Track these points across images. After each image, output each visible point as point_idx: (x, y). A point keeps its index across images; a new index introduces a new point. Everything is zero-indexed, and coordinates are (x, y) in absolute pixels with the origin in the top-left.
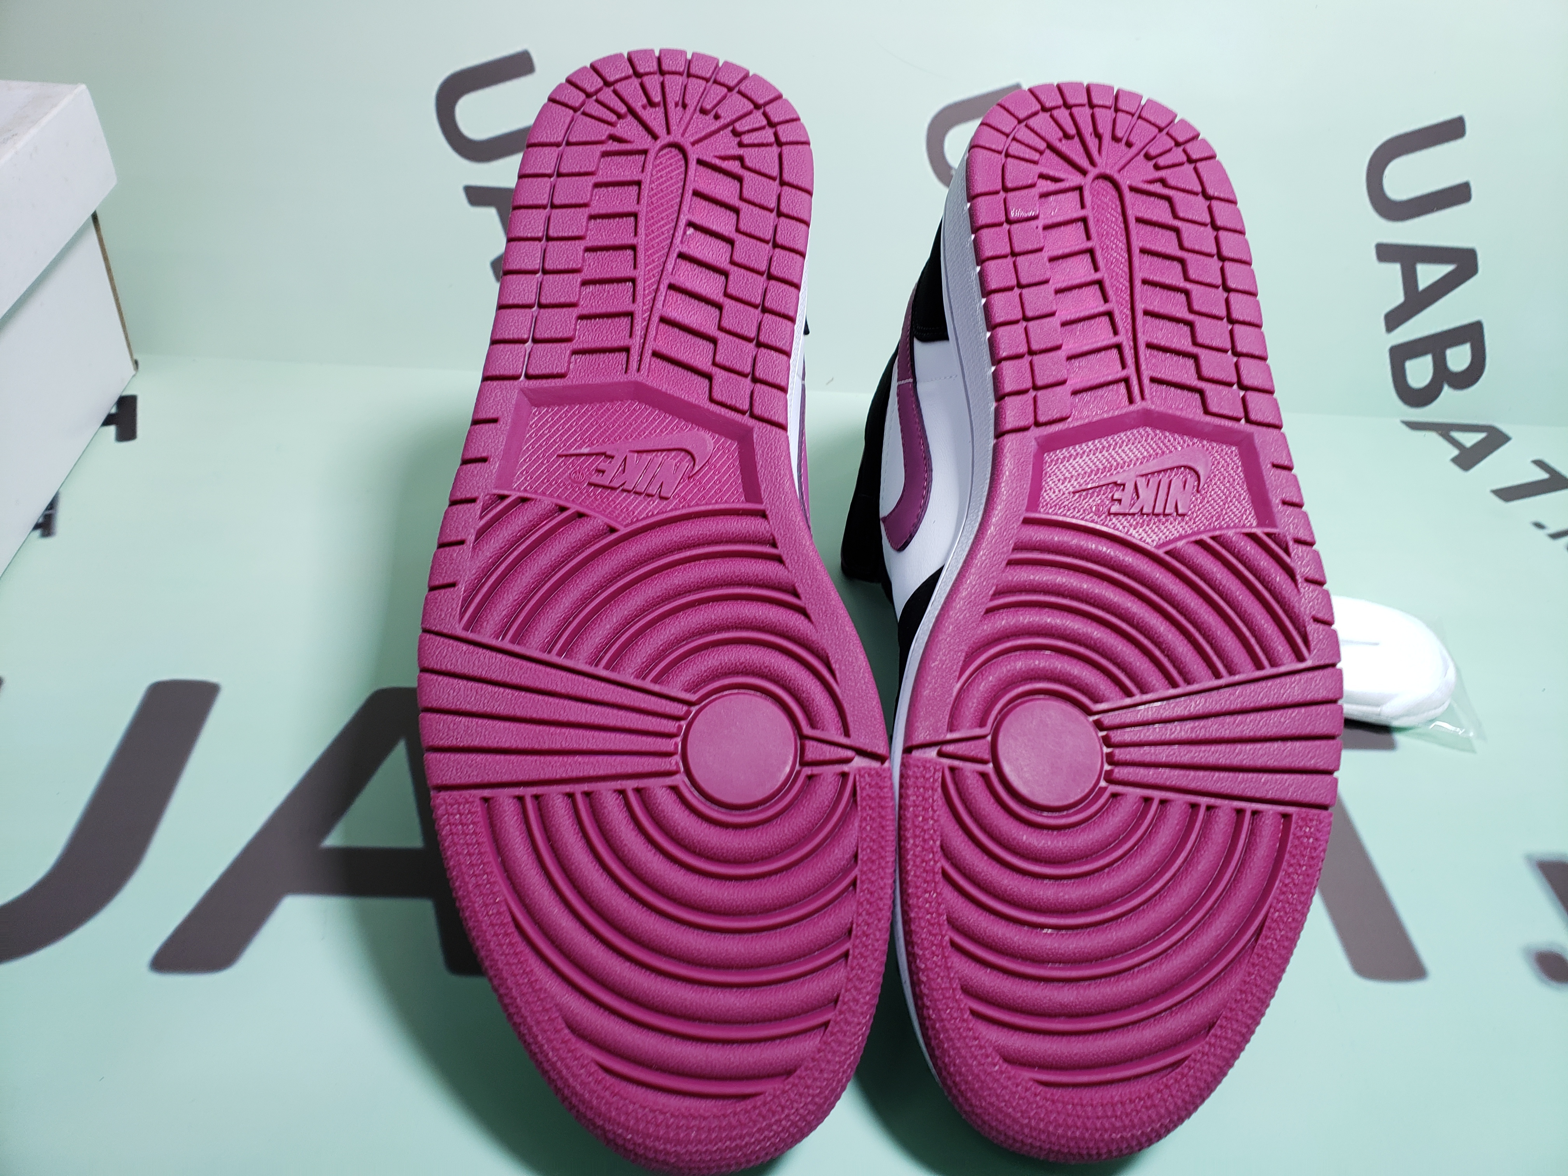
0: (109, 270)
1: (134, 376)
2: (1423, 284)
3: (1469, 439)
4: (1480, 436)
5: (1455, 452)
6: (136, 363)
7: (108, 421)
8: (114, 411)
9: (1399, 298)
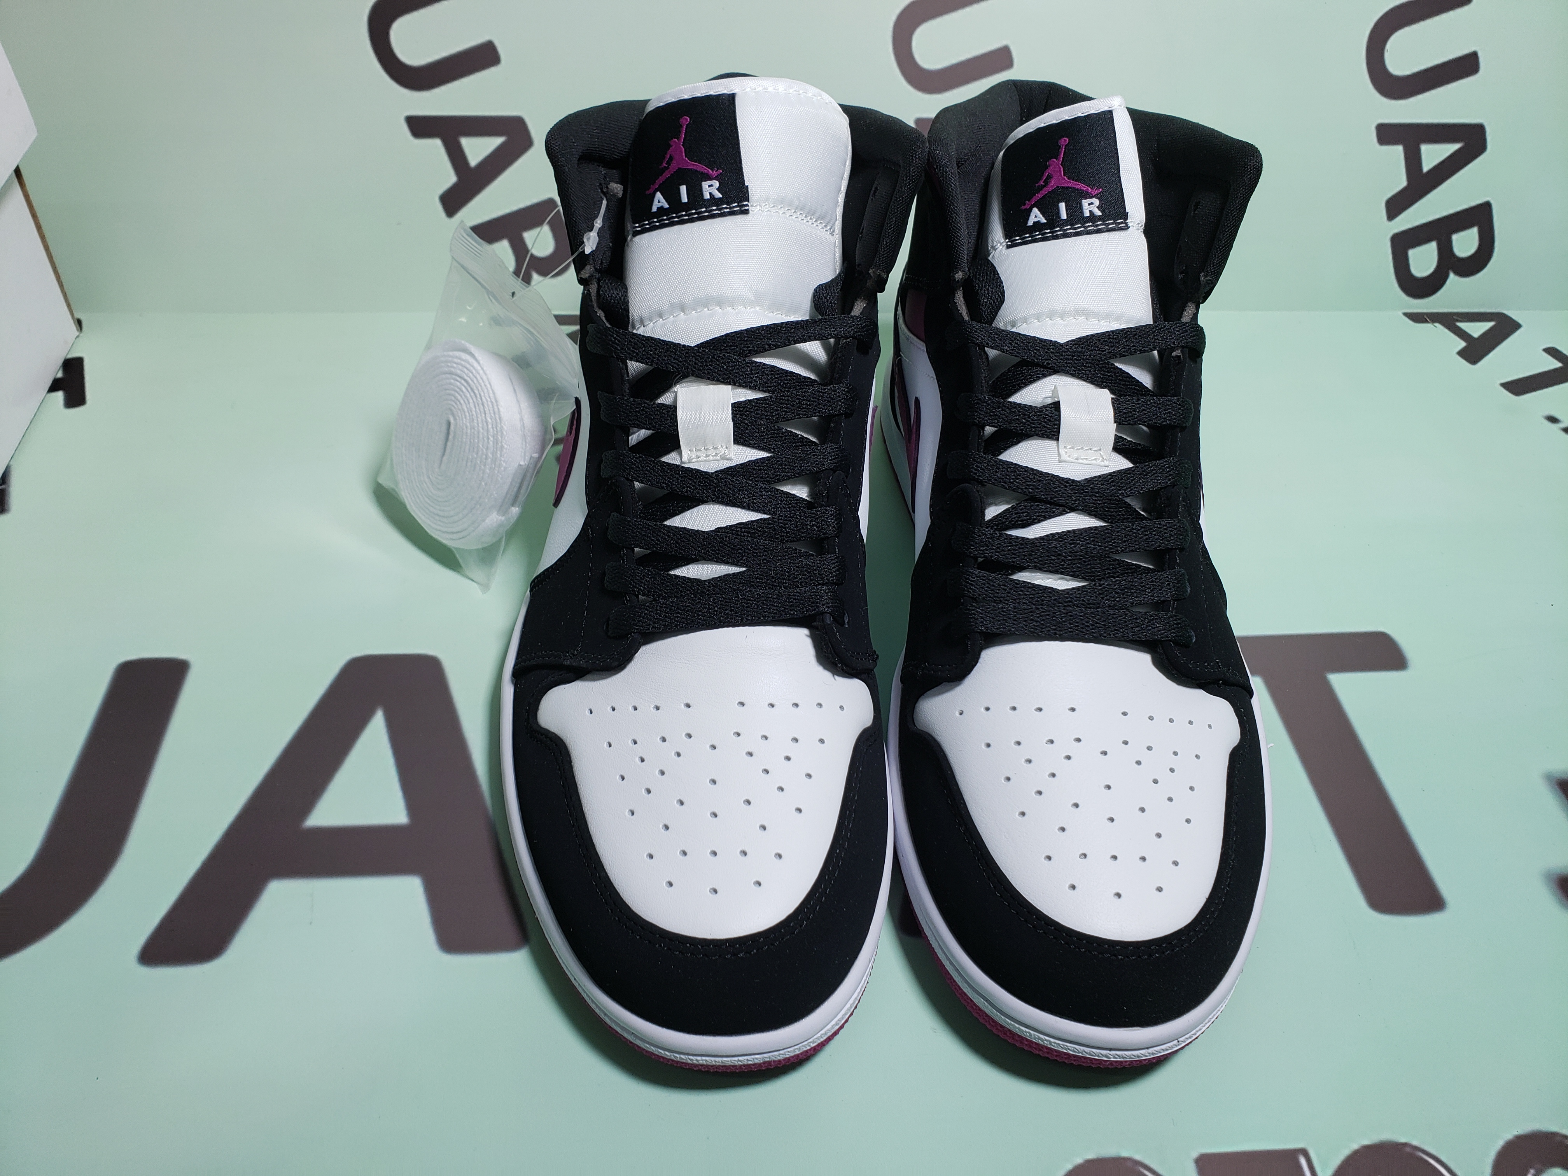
0: (39, 227)
1: (77, 337)
2: (1427, 164)
3: (1477, 329)
4: (1488, 325)
5: (1462, 344)
6: (79, 323)
7: (55, 386)
8: (60, 375)
9: (1401, 182)
